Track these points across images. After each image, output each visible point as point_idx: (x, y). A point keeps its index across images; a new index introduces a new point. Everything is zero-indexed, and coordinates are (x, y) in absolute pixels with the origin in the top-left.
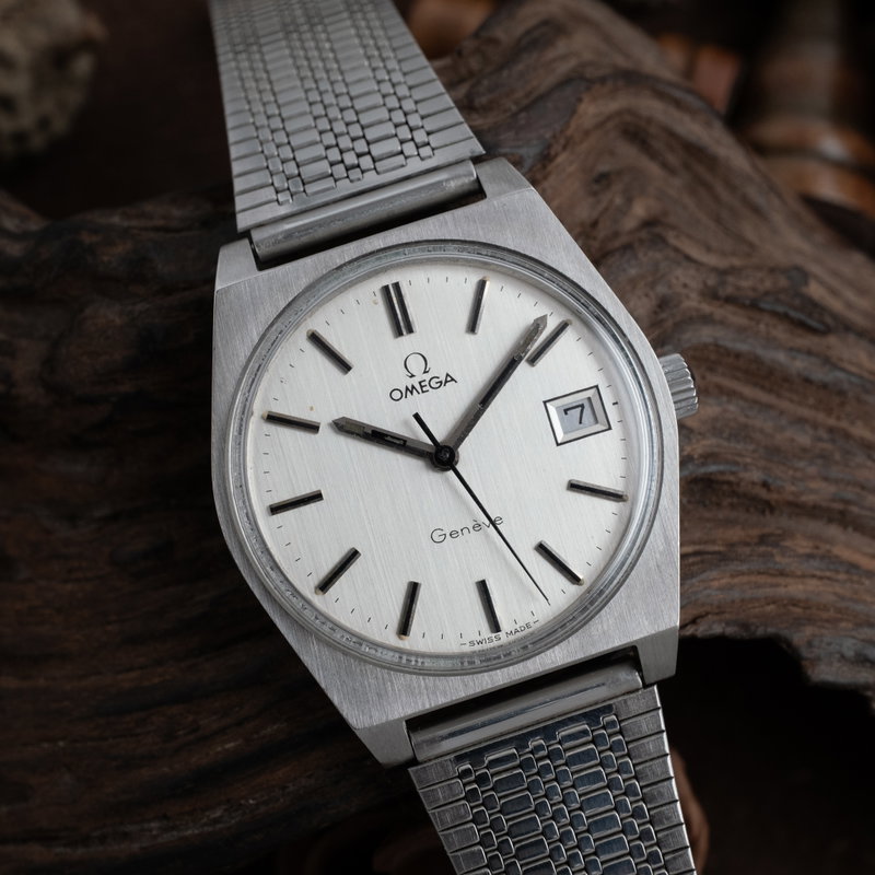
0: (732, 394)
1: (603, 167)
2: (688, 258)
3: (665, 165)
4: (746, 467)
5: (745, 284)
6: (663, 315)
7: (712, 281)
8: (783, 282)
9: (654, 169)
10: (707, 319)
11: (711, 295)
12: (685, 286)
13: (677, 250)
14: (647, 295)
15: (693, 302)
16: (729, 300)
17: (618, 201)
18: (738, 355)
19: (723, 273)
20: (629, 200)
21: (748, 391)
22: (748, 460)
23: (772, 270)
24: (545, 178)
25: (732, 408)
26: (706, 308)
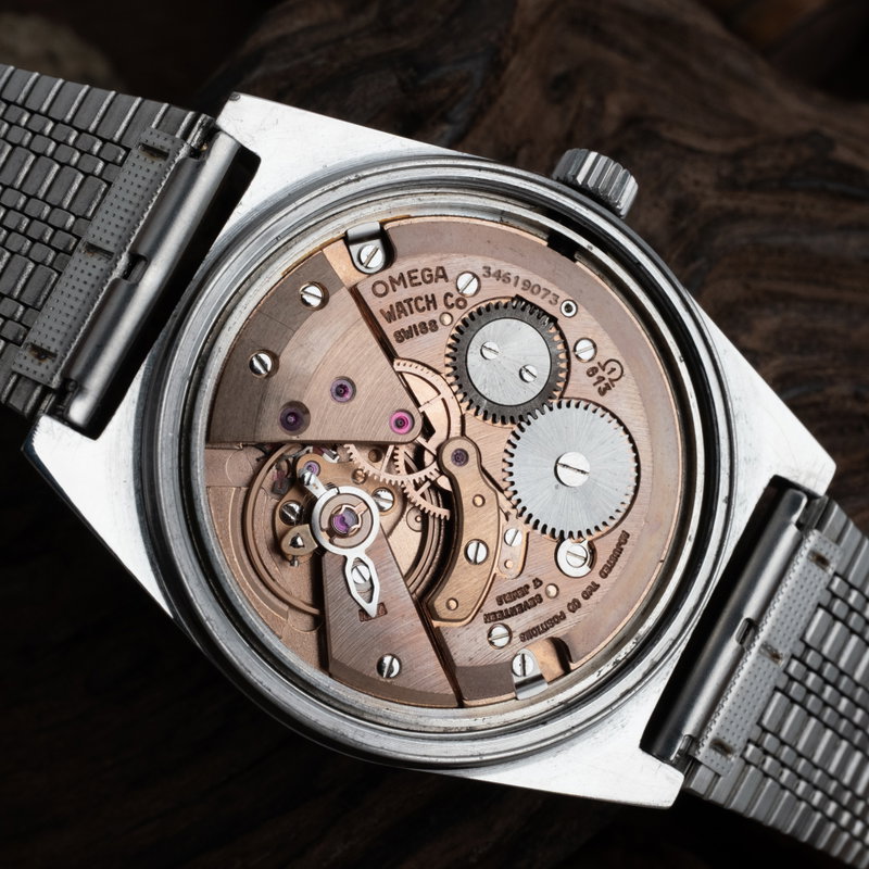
0: (787, 298)
1: (559, 69)
2: (690, 150)
3: (626, 52)
4: (831, 381)
5: (765, 163)
6: (683, 224)
7: (726, 171)
8: (807, 152)
9: (615, 58)
10: (735, 216)
11: (729, 185)
12: (697, 183)
13: (675, 144)
14: (656, 205)
15: (711, 200)
16: (752, 187)
17: (589, 103)
18: (781, 251)
19: (736, 157)
20: (600, 99)
21: (801, 290)
22: (831, 371)
23: (789, 141)
24: (501, 92)
25: (792, 315)
26: (729, 203)
